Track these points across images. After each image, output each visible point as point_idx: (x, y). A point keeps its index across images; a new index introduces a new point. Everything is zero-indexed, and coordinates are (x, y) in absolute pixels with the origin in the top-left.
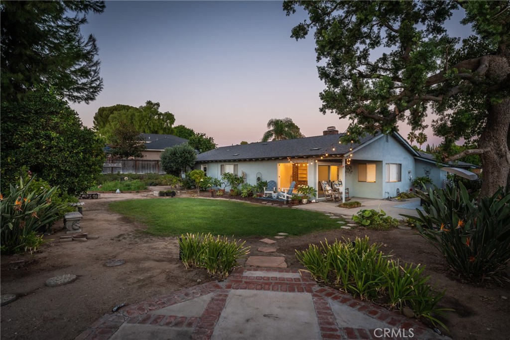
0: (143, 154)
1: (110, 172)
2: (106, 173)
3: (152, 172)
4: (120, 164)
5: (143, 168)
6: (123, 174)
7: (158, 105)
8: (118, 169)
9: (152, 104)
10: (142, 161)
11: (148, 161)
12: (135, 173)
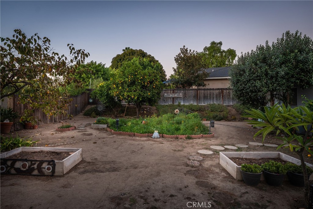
0: (205, 82)
1: (172, 103)
2: (167, 104)
3: (215, 103)
4: (181, 94)
5: (205, 98)
6: (183, 105)
7: (221, 43)
8: (179, 99)
9: (215, 43)
10: (204, 90)
11: (211, 89)
12: (196, 104)
